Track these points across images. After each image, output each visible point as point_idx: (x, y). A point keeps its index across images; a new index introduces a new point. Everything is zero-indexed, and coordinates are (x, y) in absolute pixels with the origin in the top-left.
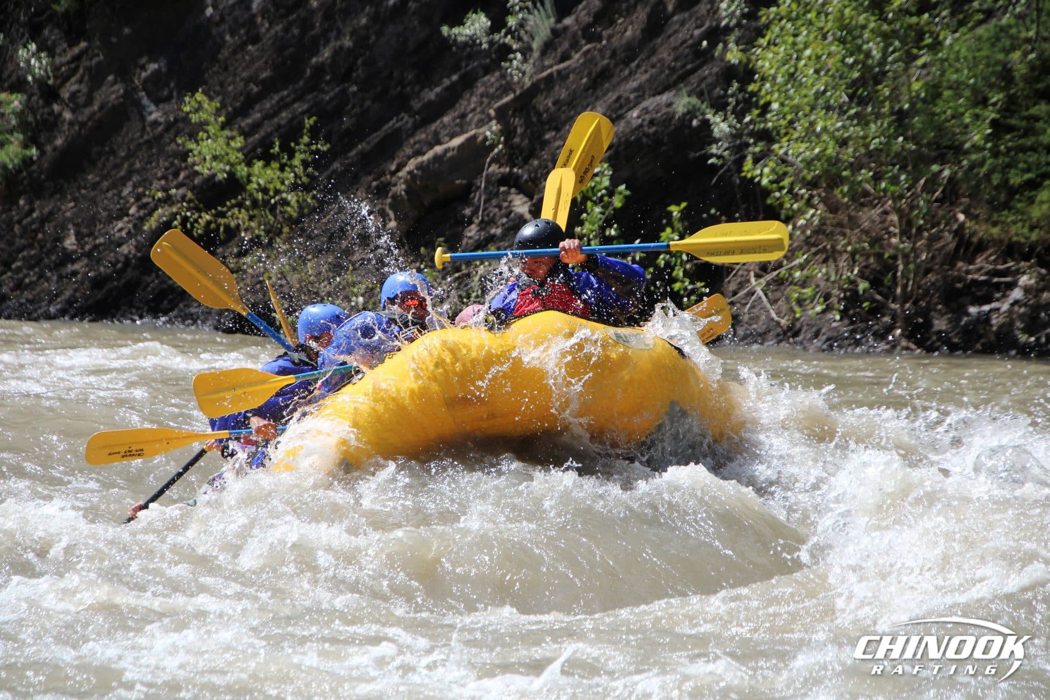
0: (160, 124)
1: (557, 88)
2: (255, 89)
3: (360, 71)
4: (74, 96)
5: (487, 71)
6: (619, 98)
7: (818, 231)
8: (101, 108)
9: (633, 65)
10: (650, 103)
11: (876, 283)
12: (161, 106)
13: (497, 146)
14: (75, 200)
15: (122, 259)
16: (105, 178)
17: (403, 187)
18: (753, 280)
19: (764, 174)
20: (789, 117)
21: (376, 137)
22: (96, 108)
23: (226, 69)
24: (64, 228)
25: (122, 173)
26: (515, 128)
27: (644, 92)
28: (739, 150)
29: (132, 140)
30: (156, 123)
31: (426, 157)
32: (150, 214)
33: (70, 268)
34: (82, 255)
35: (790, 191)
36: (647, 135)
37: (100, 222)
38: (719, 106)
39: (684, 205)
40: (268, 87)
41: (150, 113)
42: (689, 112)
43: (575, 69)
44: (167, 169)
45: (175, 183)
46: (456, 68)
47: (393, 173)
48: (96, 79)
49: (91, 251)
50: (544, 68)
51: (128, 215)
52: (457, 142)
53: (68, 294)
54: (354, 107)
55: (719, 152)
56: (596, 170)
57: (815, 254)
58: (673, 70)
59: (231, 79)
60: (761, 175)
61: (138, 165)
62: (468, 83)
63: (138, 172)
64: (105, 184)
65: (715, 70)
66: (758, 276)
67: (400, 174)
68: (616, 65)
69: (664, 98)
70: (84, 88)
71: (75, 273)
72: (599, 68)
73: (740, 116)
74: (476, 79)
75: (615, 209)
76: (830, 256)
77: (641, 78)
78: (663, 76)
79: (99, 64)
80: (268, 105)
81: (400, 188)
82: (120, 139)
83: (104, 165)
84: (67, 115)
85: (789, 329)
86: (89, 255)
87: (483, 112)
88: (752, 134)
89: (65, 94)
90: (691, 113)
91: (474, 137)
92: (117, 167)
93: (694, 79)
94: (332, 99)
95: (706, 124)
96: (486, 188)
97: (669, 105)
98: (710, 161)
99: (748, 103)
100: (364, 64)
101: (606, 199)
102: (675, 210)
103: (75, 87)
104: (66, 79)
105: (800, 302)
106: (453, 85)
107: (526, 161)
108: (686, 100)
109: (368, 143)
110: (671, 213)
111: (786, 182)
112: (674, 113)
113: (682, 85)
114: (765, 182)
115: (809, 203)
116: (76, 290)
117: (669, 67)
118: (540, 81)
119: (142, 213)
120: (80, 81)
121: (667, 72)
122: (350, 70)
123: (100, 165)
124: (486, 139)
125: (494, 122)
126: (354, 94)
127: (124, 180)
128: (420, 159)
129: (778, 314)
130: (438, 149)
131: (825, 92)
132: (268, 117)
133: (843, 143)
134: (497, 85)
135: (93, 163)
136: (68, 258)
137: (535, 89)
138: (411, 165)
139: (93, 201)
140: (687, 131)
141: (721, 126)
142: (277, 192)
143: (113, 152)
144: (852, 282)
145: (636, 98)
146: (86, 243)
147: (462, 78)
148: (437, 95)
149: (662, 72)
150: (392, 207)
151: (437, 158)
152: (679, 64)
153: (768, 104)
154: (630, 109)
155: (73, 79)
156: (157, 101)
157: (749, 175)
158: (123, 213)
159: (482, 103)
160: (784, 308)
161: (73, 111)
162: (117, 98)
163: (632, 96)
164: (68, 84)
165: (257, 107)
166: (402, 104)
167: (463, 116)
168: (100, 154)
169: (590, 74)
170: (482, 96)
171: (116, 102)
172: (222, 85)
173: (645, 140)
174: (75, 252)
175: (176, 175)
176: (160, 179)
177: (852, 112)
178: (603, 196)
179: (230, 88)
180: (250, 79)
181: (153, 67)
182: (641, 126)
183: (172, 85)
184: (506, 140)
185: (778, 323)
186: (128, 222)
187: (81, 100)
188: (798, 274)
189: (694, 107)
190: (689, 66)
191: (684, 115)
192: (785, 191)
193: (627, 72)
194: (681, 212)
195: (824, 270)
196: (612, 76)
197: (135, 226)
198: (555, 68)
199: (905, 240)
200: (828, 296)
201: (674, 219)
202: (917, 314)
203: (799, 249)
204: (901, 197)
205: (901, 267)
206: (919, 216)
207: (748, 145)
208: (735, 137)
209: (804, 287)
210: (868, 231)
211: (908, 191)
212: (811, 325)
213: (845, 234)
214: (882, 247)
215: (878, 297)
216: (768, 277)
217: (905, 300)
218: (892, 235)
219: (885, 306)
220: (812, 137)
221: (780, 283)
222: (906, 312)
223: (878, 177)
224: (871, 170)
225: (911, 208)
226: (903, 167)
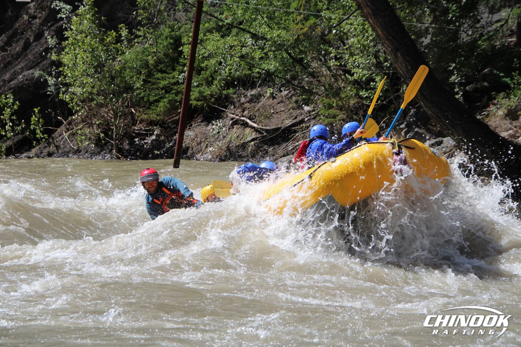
6: (15, 71)
7: (87, 117)
9: (19, 60)
10: (26, 73)
11: (106, 134)
18: (64, 133)
19: (67, 98)
20: (74, 78)
27: (23, 69)
28: (58, 89)
35: (76, 103)
36: (25, 84)
38: (50, 74)
39: (39, 108)
55: (51, 90)
56: (8, 96)
57: (85, 124)
58: (33, 62)
65: (48, 62)
66: (66, 132)
68: (13, 60)
69: (31, 71)
72: (7, 61)
73: (57, 78)
75: (15, 110)
76: (91, 125)
77: (22, 64)
78: (30, 64)
85: (78, 150)
88: (62, 84)
90: (41, 76)
93: (41, 65)
95: (46, 80)
97: (33, 74)
98: (48, 93)
99: (59, 74)
101: (12, 106)
102: (36, 110)
105: (81, 141)
108: (38, 72)
110: (35, 111)
111: (75, 100)
112: (34, 77)
113: (37, 67)
114: (67, 100)
115: (82, 107)
117: (32, 61)
129: (73, 145)
133: (93, 87)
140: (39, 83)
141: (51, 81)
144: (99, 134)
145: (21, 71)
149: (30, 62)
152: (35, 60)
153: (67, 74)
154: (19, 75)
157: (61, 98)
160: (75, 143)
163: (19, 71)
169: (4, 63)
173: (24, 86)
177: (96, 76)
178: (10, 105)
182: (23, 81)
185: (73, 149)
188: (79, 132)
189: (41, 74)
190: (39, 61)
191: (38, 77)
192: (74, 103)
193: (17, 62)
194: (39, 110)
195: (88, 130)
196: (12, 64)
199: (115, 120)
200: (90, 139)
201: (36, 113)
202: (120, 145)
203: (79, 123)
204: (114, 105)
205: (114, 129)
206: (120, 111)
207: (61, 88)
208: (56, 85)
209: (82, 136)
210: (103, 117)
211: (116, 103)
212: (85, 149)
213: (95, 118)
214: (108, 122)
215: (107, 139)
216: (69, 132)
217: (116, 140)
218: (111, 118)
219: (109, 142)
220: (83, 85)
221: (73, 134)
222: (117, 144)
223: (105, 98)
224: (103, 96)
225: (117, 109)
226: (114, 95)
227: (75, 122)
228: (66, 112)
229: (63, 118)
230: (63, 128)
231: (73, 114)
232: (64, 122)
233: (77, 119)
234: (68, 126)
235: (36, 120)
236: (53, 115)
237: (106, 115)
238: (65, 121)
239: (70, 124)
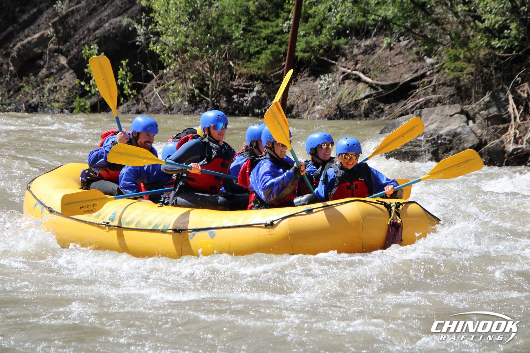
1: (76, 15)
5: (48, 8)
6: (100, 19)
7: (180, 70)
9: (106, 6)
10: (113, 20)
11: (201, 90)
13: (53, 37)
17: (16, 53)
18: (155, 89)
19: (157, 49)
20: (166, 27)
21: (4, 34)
26: (60, 30)
27: (110, 17)
28: (148, 39)
31: (24, 42)
35: (168, 55)
36: (112, 33)
38: (139, 22)
39: (127, 60)
43: (83, 7)
46: (35, 7)
47: (12, 48)
50: (70, 7)
52: (36, 36)
55: (140, 40)
56: (92, 47)
57: (178, 79)
58: (121, 8)
62: (40, 13)
65: (138, 8)
66: (156, 88)
67: (14, 48)
68: (99, 6)
69: (118, 19)
72: (92, 7)
73: (147, 26)
74: (44, 11)
76: (184, 80)
77: (109, 11)
81: (14, 54)
85: (170, 108)
87: (47, 24)
88: (152, 33)
90: (129, 25)
91: (44, 34)
93: (129, 12)
95: (135, 29)
96: (49, 54)
97: (120, 22)
98: (137, 44)
99: (150, 21)
102: (124, 63)
105: (173, 98)
106: (34, 13)
107: (64, 43)
108: (127, 20)
109: (1, 36)
110: (122, 64)
111: (166, 52)
112: (122, 25)
113: (125, 14)
114: (158, 51)
115: (175, 60)
118: (69, 12)
121: (119, 9)
124: (48, 34)
125: (51, 28)
128: (22, 43)
129: (165, 103)
130: (29, 39)
131: (179, 17)
133: (187, 36)
134: (52, 13)
137: (67, 15)
138: (19, 45)
140: (127, 32)
141: (140, 30)
144: (193, 90)
147: (38, 10)
148: (28, 17)
149: (117, 9)
150: (11, 61)
151: (29, 42)
152: (123, 6)
153: (158, 21)
154: (105, 23)
157: (152, 49)
159: (46, 21)
160: (167, 100)
163: (106, 18)
167: (39, 26)
169: (88, 9)
170: (46, 18)
173: (111, 35)
177: (190, 24)
182: (109, 30)
184: (56, 35)
185: (165, 106)
188: (171, 87)
189: (130, 22)
190: (127, 7)
191: (126, 25)
192: (165, 55)
193: (103, 9)
194: (127, 63)
195: (182, 86)
196: (97, 10)
198: (75, 7)
199: (212, 74)
200: (183, 95)
201: (124, 67)
202: (217, 102)
203: (172, 77)
204: (210, 58)
205: (211, 84)
206: (216, 64)
207: (151, 38)
208: (146, 34)
209: (174, 92)
210: (198, 70)
211: (212, 55)
212: (177, 107)
213: (189, 72)
214: (203, 76)
215: (202, 96)
216: (160, 88)
217: (212, 97)
218: (207, 72)
219: (205, 99)
220: (175, 34)
221: (165, 90)
222: (213, 101)
223: (201, 50)
224: (198, 47)
225: (214, 61)
226: (210, 46)
227: (166, 77)
228: (157, 65)
229: (154, 72)
230: (153, 82)
231: (164, 68)
232: (154, 76)
233: (169, 73)
234: (159, 81)
235: (123, 75)
236: (142, 68)
237: (201, 69)
238: (156, 74)
239: (161, 78)
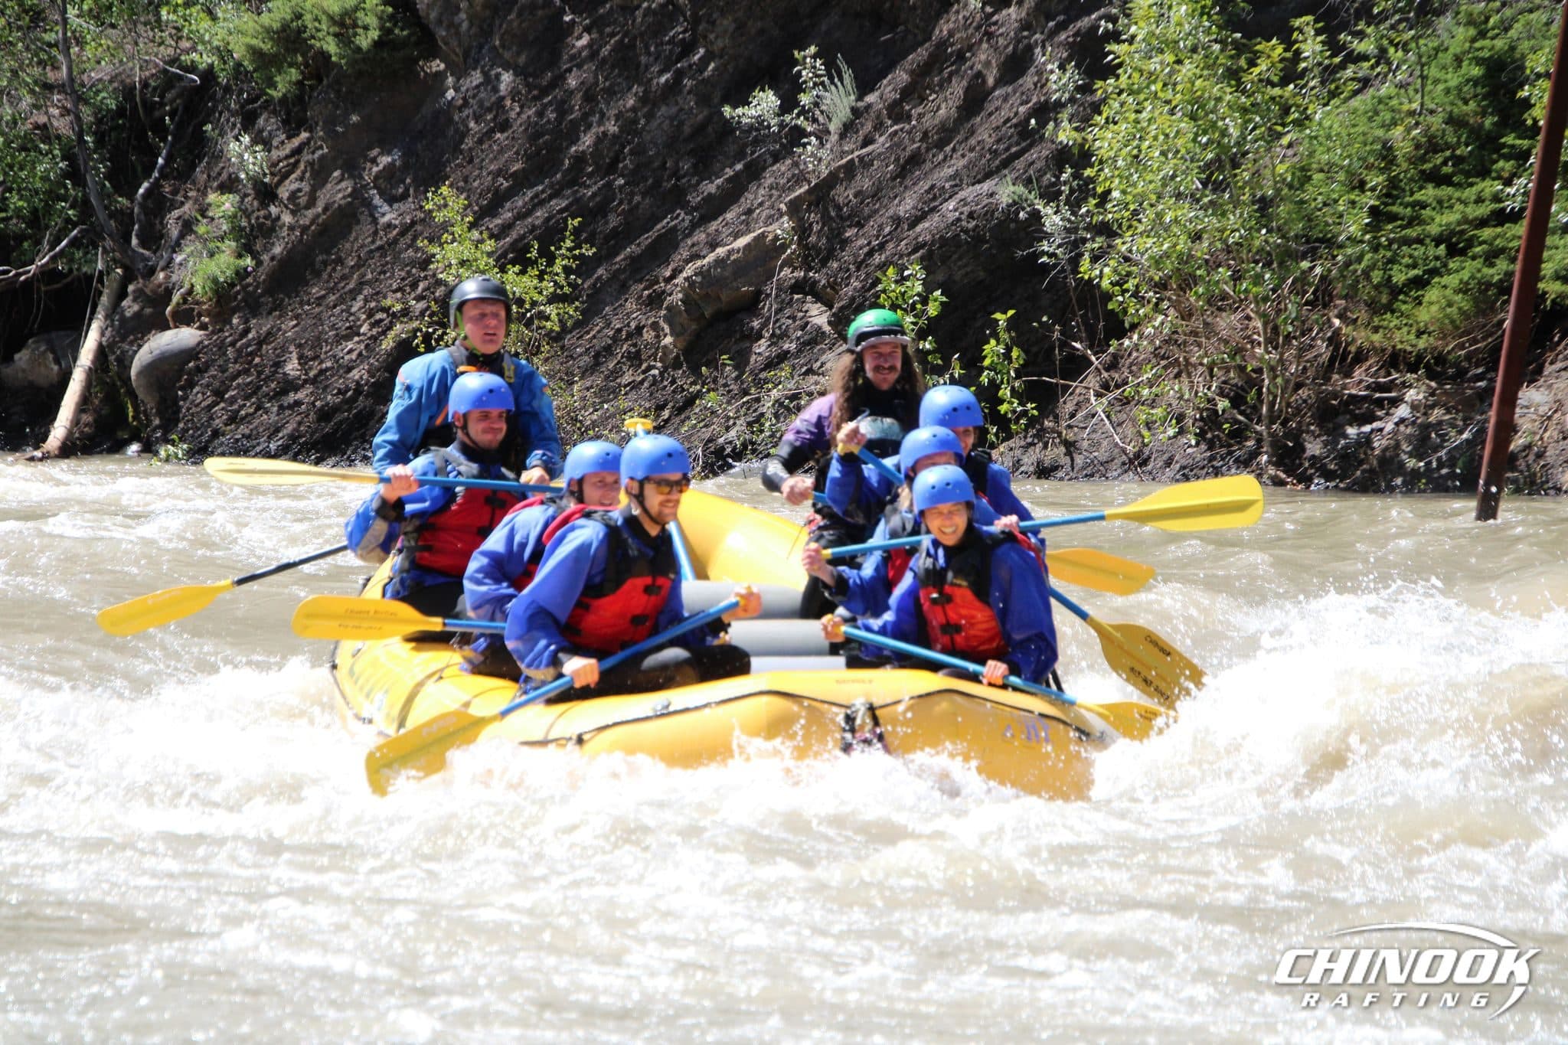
0: (396, 227)
1: (859, 177)
2: (506, 184)
3: (627, 161)
4: (293, 196)
5: (777, 158)
6: (932, 187)
7: (1169, 341)
8: (326, 209)
9: (948, 149)
10: (969, 192)
11: (1237, 401)
12: (396, 206)
13: (789, 246)
14: (297, 317)
15: (353, 386)
16: (331, 290)
17: (680, 296)
18: (1093, 399)
19: (1105, 274)
20: (1132, 207)
21: (647, 239)
22: (320, 210)
23: (471, 161)
24: (284, 349)
25: (351, 286)
26: (811, 224)
27: (961, 180)
28: (1075, 246)
29: (362, 246)
30: (389, 226)
31: (705, 261)
32: (384, 333)
33: (292, 397)
34: (306, 381)
35: (1135, 295)
36: (966, 231)
37: (326, 341)
38: (1050, 195)
39: (1011, 313)
40: (521, 182)
41: (384, 215)
42: (1015, 203)
43: (880, 154)
44: (403, 279)
45: (413, 295)
46: (740, 155)
47: (668, 280)
48: (320, 175)
49: (316, 376)
50: (843, 154)
51: (359, 335)
52: (742, 242)
53: (289, 428)
54: (621, 203)
55: (1051, 250)
56: (906, 273)
57: (1165, 368)
58: (995, 153)
59: (476, 173)
60: (1101, 276)
61: (369, 276)
62: (754, 172)
63: (369, 283)
64: (332, 298)
65: (1045, 152)
66: (1099, 395)
67: (676, 281)
68: (928, 150)
69: (986, 186)
70: (305, 186)
71: (298, 403)
72: (907, 153)
73: (1074, 205)
74: (764, 169)
75: (928, 319)
76: (1183, 370)
77: (958, 163)
78: (984, 161)
79: (322, 157)
80: (520, 203)
81: (677, 297)
82: (348, 245)
83: (330, 276)
84: (287, 218)
85: (1137, 455)
86: (314, 381)
87: (772, 207)
88: (1086, 229)
89: (284, 193)
90: (1016, 205)
91: (763, 236)
92: (344, 278)
93: (1020, 164)
94: (594, 195)
95: (1036, 216)
96: (777, 296)
97: (992, 195)
98: (1041, 261)
99: (1084, 190)
100: (632, 152)
101: (919, 306)
102: (1001, 319)
103: (295, 186)
104: (285, 176)
105: (1149, 425)
106: (737, 174)
107: (824, 263)
108: (1012, 188)
109: (639, 245)
110: (997, 321)
111: (1130, 285)
112: (997, 204)
113: (1006, 172)
114: (1105, 284)
115: (1157, 308)
116: (300, 423)
117: (990, 151)
118: (840, 167)
119: (374, 331)
120: (301, 179)
121: (988, 156)
122: (616, 160)
123: (325, 276)
124: (776, 238)
125: (786, 218)
126: (621, 187)
127: (354, 294)
128: (699, 263)
129: (1123, 439)
130: (721, 251)
131: (1173, 177)
132: (521, 216)
133: (1197, 237)
134: (789, 174)
135: (318, 274)
136: (290, 385)
137: (832, 180)
138: (689, 271)
139: (318, 317)
140: (1012, 226)
141: (1053, 219)
142: (534, 304)
143: (340, 261)
144: (1210, 400)
145: (952, 187)
146: (311, 368)
147: (747, 167)
148: (718, 187)
149: (982, 156)
150: (667, 319)
151: (720, 262)
152: (1002, 147)
153: (1109, 192)
154: (946, 200)
155: (293, 176)
156: (391, 200)
157: (1086, 277)
158: (353, 332)
159: (771, 196)
160: (1130, 431)
161: (294, 213)
162: (344, 197)
163: (947, 186)
164: (287, 182)
165: (508, 205)
166: (677, 198)
167: (749, 212)
168: (325, 263)
169: (897, 160)
170: (771, 188)
171: (342, 202)
172: (466, 180)
173: (963, 236)
174: (299, 378)
175: (414, 286)
176: (395, 291)
177: (1206, 200)
178: (914, 303)
179: (476, 184)
180: (499, 173)
181: (385, 160)
182: (959, 220)
183: (408, 181)
184: (800, 239)
185: (1124, 451)
186: (358, 343)
187: (303, 201)
188: (1145, 392)
189: (1020, 196)
190: (1014, 150)
191: (1009, 206)
192: (1129, 294)
193: (941, 157)
194: (1008, 320)
195: (1176, 388)
196: (924, 161)
197: (367, 346)
198: (857, 153)
199: (1270, 351)
200: (1181, 418)
201: (1000, 330)
202: (1286, 437)
203: (1146, 362)
204: (1265, 300)
205: (1267, 382)
206: (1286, 321)
207: (1084, 241)
208: (1069, 231)
209: (1153, 407)
210: (1228, 339)
211: (1273, 292)
212: (1162, 452)
213: (1200, 345)
214: (1244, 358)
215: (1240, 418)
216: (1111, 396)
217: (1272, 420)
218: (1256, 344)
219: (1247, 428)
221: (1124, 403)
222: (1273, 435)
223: (1238, 276)
224: (1230, 268)
225: (1279, 312)
226: (1268, 264)
227: (1130, 361)
228: (1101, 325)
229: (1090, 347)
230: (1089, 378)
231: (1121, 332)
232: (1093, 358)
233: (1137, 347)
234: (1105, 375)
235: (998, 355)
236: (1057, 335)
238: (1097, 354)
239: (1113, 365)
